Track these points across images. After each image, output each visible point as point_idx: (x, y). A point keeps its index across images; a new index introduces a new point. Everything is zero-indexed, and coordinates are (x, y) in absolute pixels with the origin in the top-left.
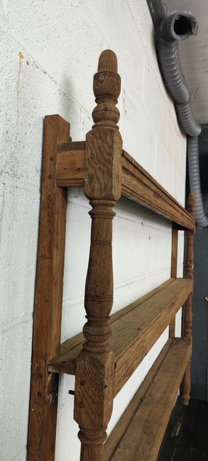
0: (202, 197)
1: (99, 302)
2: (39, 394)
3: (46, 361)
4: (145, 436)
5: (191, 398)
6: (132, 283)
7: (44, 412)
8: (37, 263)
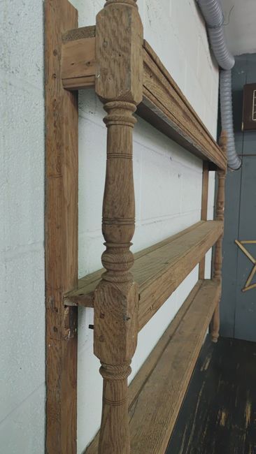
0: (235, 136)
1: (119, 226)
2: (55, 329)
3: (60, 294)
4: (174, 370)
5: (220, 336)
6: (160, 221)
7: (61, 348)
8: (45, 185)
